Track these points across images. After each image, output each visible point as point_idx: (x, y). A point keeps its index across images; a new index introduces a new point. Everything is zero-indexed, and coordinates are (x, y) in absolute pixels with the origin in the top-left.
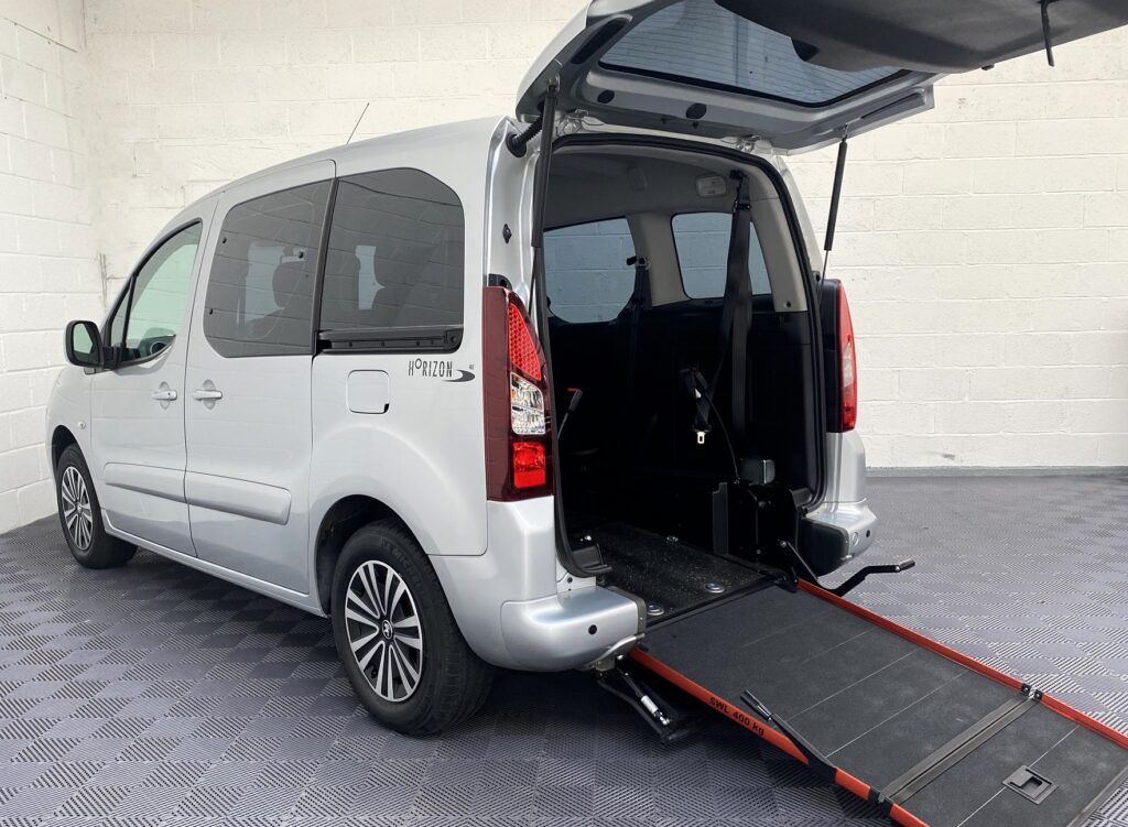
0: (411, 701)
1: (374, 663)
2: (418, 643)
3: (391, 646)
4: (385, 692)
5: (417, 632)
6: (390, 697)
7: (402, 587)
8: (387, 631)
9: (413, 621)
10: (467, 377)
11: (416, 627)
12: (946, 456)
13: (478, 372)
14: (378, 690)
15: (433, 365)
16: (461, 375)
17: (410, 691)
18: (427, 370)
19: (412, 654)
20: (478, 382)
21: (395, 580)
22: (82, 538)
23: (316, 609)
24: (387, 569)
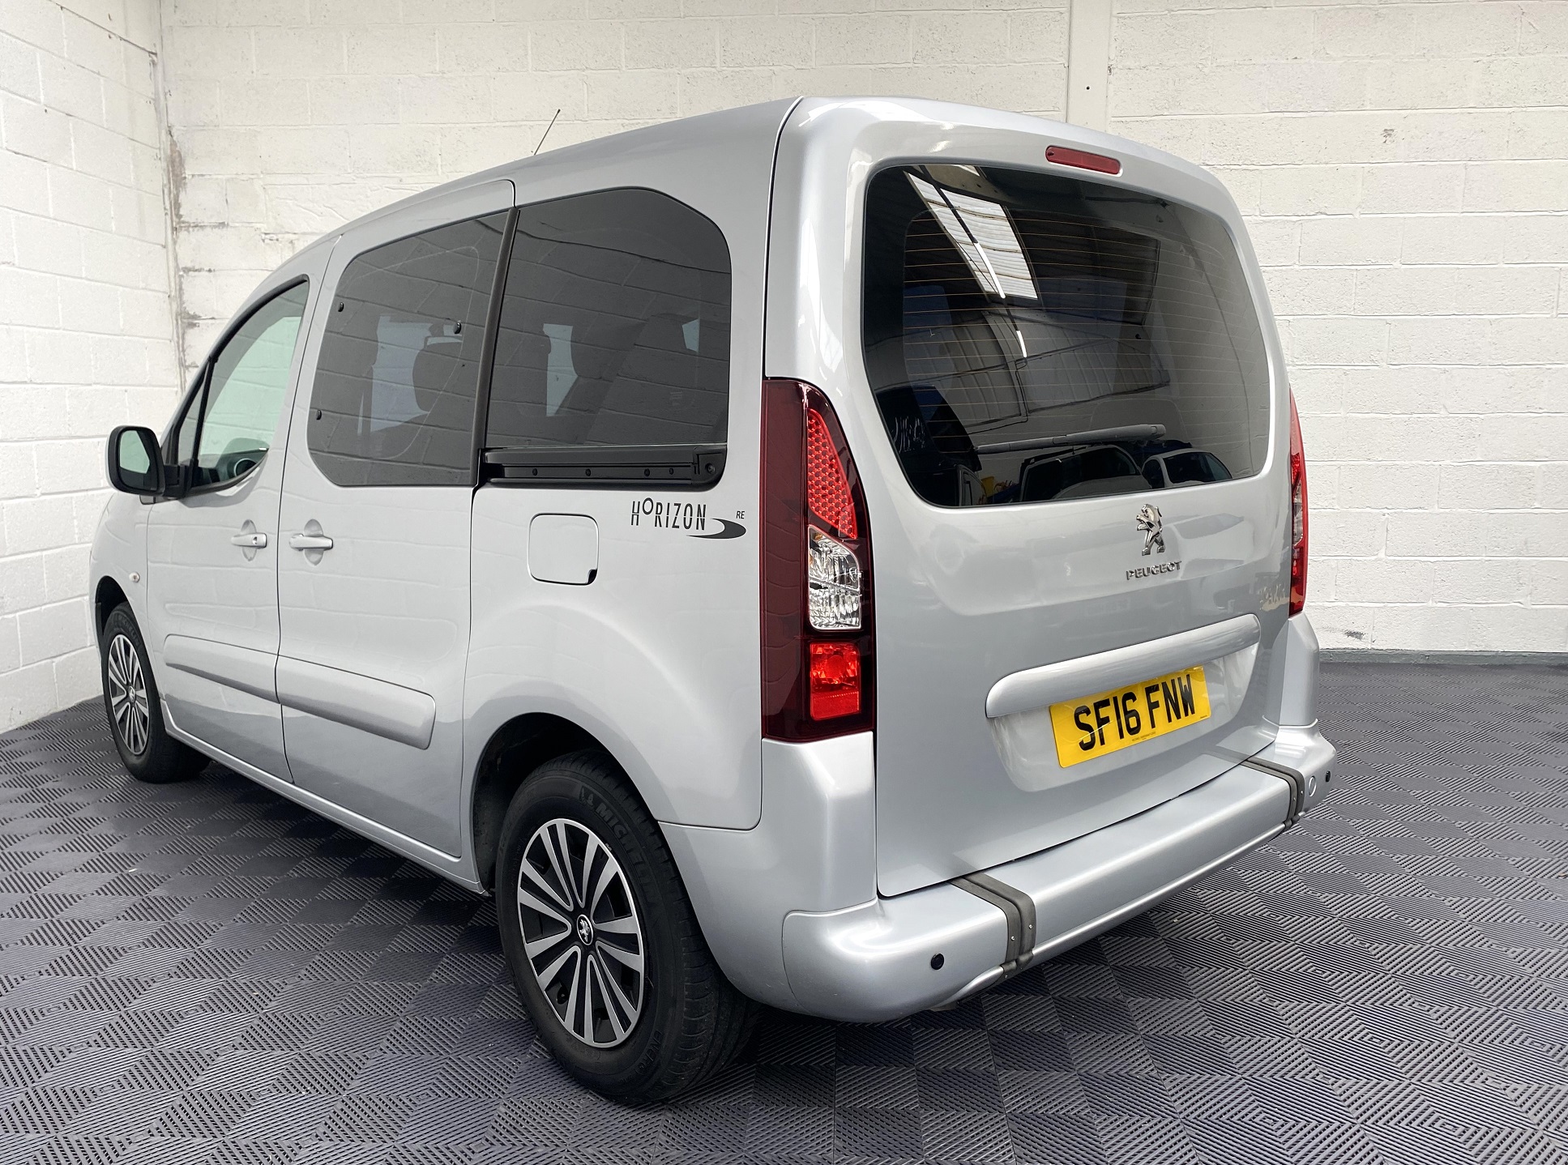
0: (623, 1051)
1: (562, 980)
2: (637, 962)
3: (591, 958)
4: (579, 1026)
5: (637, 943)
6: (588, 1038)
7: (612, 867)
8: (584, 931)
9: (630, 925)
10: (733, 530)
11: (635, 936)
13: (752, 523)
14: (569, 1024)
15: (673, 509)
16: (721, 528)
17: (621, 1035)
18: (663, 517)
19: (626, 977)
20: (751, 540)
21: (600, 854)
22: (135, 737)
23: (472, 882)
24: (587, 836)
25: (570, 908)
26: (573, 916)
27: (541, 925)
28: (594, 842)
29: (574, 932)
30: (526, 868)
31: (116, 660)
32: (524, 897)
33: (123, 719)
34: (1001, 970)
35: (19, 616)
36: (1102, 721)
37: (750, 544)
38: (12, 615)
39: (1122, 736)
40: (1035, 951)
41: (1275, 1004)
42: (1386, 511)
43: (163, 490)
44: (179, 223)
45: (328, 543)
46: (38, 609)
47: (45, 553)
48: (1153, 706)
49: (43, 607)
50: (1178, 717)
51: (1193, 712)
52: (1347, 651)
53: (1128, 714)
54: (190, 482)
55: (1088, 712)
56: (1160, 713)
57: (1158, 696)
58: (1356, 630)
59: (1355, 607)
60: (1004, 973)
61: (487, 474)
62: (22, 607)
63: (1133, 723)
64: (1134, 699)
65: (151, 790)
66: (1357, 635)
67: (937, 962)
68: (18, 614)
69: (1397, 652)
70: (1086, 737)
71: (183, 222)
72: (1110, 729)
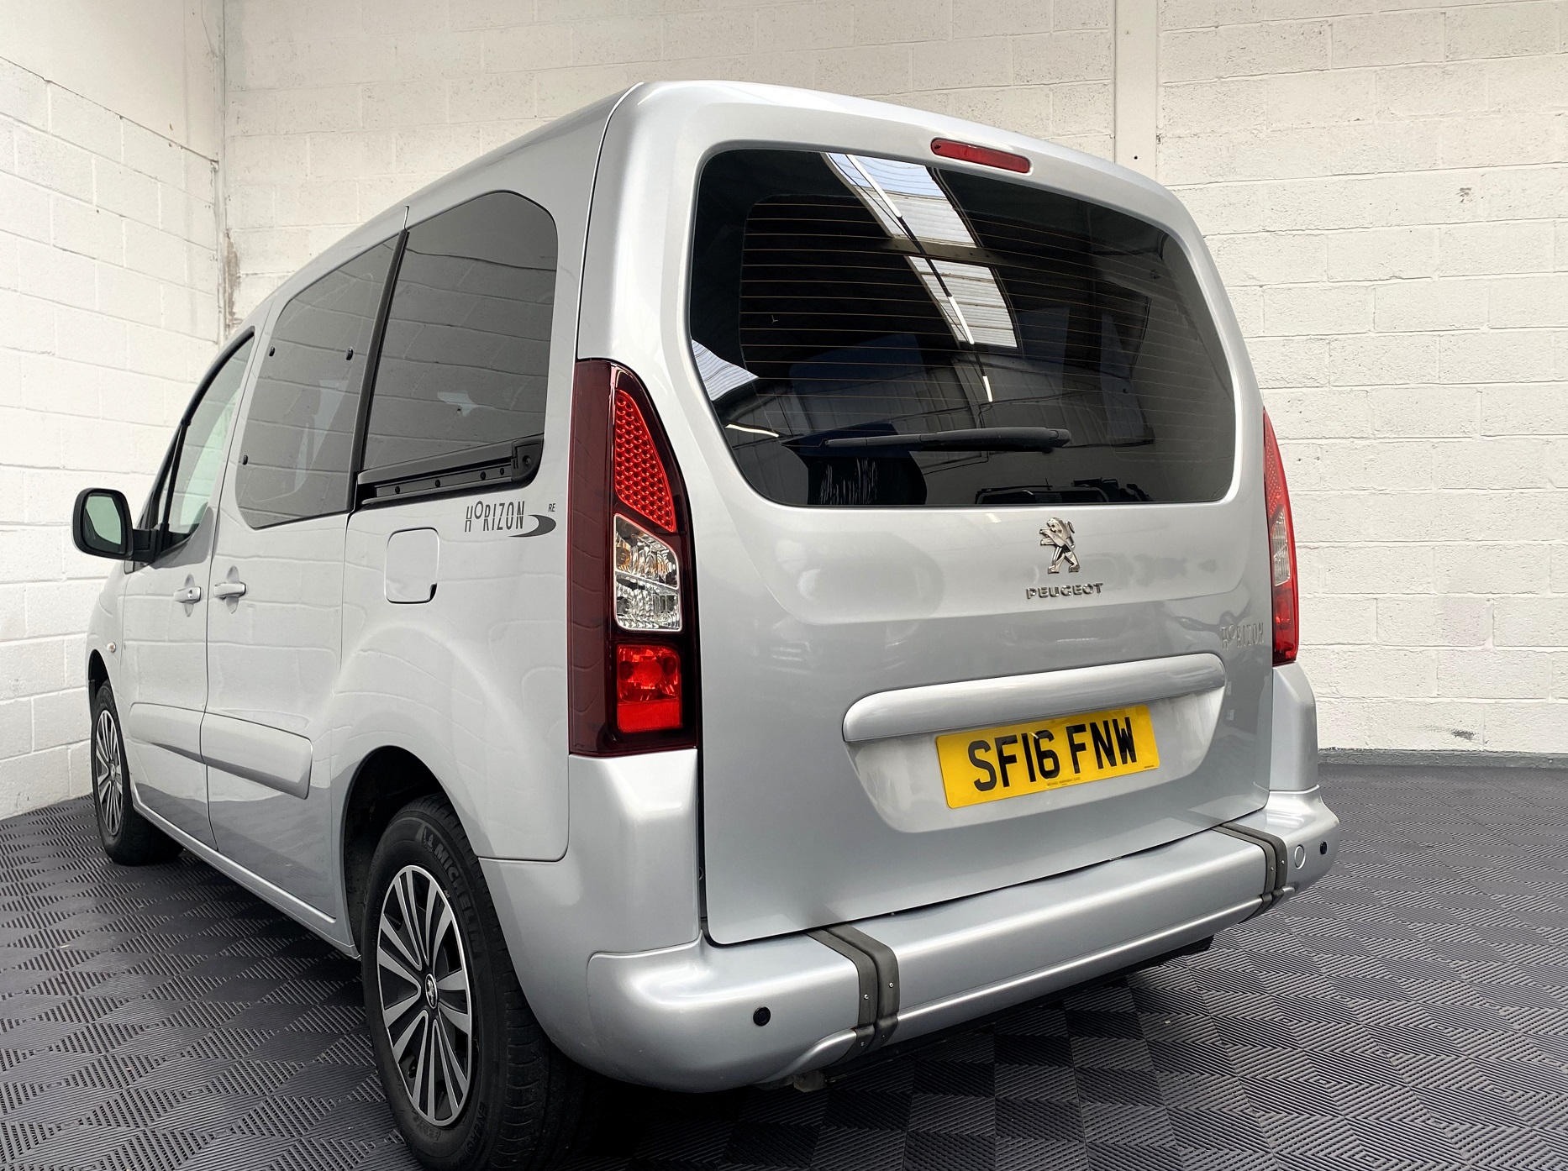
0: (459, 1127)
1: (411, 1050)
2: (465, 1022)
3: (435, 1023)
4: (424, 1105)
5: (465, 1001)
6: (430, 1117)
7: (448, 916)
8: (430, 993)
9: (460, 980)
10: (546, 525)
11: (464, 992)
12: (1458, 734)
13: (561, 517)
14: (416, 1101)
15: (499, 509)
16: (535, 524)
17: (456, 1108)
18: (490, 519)
19: (459, 1042)
20: (560, 536)
21: (439, 902)
22: (113, 816)
23: (346, 945)
24: (428, 881)
25: (419, 967)
26: (422, 975)
27: (397, 987)
28: (434, 887)
29: (423, 994)
30: (385, 925)
31: (102, 738)
32: (384, 958)
33: (105, 800)
34: (854, 1035)
35: (35, 699)
36: (1006, 760)
37: (559, 538)
38: (27, 699)
39: (1033, 778)
40: (900, 1018)
41: (1258, 1115)
42: (1490, 596)
43: (130, 553)
44: (231, 320)
45: (242, 588)
46: (56, 693)
47: (66, 638)
48: (1076, 748)
49: (61, 692)
50: (1113, 763)
51: (1134, 760)
52: (1456, 753)
53: (1042, 755)
54: (159, 546)
55: (987, 748)
56: (1087, 758)
57: (1086, 738)
58: (1465, 729)
59: (1462, 703)
60: (858, 1039)
61: (362, 497)
62: (38, 691)
63: (1049, 764)
64: (1051, 738)
65: (124, 871)
66: (1467, 735)
67: (762, 1016)
68: (33, 698)
69: (1515, 755)
70: (985, 777)
71: (236, 319)
72: (1018, 771)
